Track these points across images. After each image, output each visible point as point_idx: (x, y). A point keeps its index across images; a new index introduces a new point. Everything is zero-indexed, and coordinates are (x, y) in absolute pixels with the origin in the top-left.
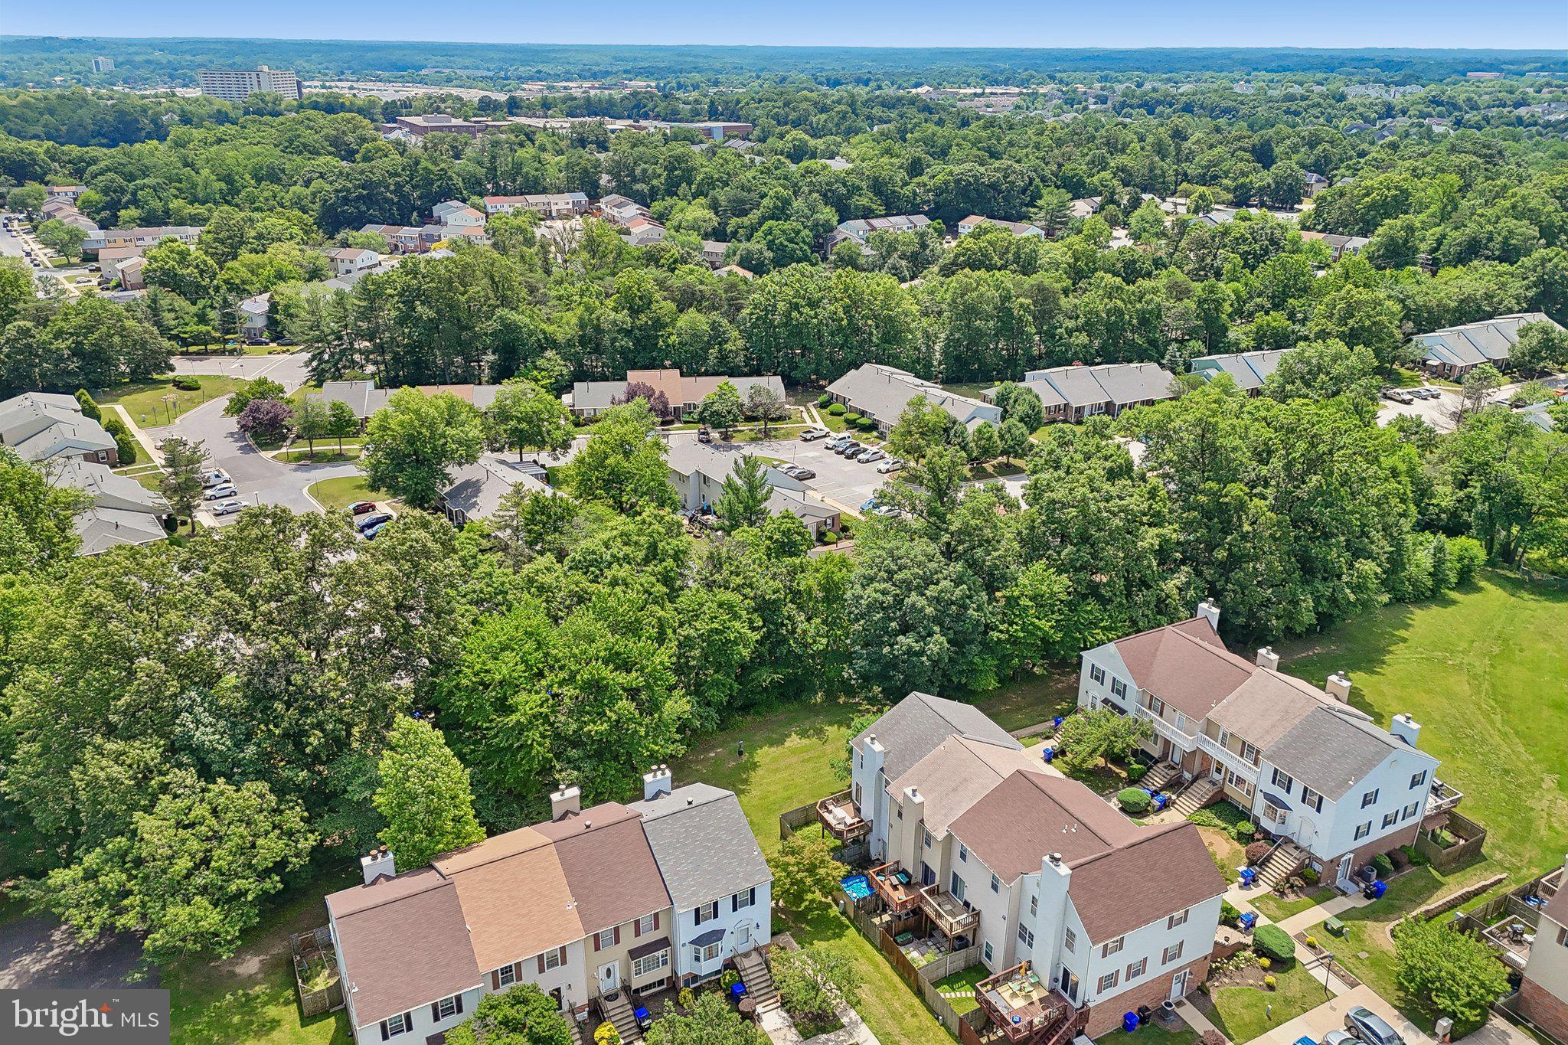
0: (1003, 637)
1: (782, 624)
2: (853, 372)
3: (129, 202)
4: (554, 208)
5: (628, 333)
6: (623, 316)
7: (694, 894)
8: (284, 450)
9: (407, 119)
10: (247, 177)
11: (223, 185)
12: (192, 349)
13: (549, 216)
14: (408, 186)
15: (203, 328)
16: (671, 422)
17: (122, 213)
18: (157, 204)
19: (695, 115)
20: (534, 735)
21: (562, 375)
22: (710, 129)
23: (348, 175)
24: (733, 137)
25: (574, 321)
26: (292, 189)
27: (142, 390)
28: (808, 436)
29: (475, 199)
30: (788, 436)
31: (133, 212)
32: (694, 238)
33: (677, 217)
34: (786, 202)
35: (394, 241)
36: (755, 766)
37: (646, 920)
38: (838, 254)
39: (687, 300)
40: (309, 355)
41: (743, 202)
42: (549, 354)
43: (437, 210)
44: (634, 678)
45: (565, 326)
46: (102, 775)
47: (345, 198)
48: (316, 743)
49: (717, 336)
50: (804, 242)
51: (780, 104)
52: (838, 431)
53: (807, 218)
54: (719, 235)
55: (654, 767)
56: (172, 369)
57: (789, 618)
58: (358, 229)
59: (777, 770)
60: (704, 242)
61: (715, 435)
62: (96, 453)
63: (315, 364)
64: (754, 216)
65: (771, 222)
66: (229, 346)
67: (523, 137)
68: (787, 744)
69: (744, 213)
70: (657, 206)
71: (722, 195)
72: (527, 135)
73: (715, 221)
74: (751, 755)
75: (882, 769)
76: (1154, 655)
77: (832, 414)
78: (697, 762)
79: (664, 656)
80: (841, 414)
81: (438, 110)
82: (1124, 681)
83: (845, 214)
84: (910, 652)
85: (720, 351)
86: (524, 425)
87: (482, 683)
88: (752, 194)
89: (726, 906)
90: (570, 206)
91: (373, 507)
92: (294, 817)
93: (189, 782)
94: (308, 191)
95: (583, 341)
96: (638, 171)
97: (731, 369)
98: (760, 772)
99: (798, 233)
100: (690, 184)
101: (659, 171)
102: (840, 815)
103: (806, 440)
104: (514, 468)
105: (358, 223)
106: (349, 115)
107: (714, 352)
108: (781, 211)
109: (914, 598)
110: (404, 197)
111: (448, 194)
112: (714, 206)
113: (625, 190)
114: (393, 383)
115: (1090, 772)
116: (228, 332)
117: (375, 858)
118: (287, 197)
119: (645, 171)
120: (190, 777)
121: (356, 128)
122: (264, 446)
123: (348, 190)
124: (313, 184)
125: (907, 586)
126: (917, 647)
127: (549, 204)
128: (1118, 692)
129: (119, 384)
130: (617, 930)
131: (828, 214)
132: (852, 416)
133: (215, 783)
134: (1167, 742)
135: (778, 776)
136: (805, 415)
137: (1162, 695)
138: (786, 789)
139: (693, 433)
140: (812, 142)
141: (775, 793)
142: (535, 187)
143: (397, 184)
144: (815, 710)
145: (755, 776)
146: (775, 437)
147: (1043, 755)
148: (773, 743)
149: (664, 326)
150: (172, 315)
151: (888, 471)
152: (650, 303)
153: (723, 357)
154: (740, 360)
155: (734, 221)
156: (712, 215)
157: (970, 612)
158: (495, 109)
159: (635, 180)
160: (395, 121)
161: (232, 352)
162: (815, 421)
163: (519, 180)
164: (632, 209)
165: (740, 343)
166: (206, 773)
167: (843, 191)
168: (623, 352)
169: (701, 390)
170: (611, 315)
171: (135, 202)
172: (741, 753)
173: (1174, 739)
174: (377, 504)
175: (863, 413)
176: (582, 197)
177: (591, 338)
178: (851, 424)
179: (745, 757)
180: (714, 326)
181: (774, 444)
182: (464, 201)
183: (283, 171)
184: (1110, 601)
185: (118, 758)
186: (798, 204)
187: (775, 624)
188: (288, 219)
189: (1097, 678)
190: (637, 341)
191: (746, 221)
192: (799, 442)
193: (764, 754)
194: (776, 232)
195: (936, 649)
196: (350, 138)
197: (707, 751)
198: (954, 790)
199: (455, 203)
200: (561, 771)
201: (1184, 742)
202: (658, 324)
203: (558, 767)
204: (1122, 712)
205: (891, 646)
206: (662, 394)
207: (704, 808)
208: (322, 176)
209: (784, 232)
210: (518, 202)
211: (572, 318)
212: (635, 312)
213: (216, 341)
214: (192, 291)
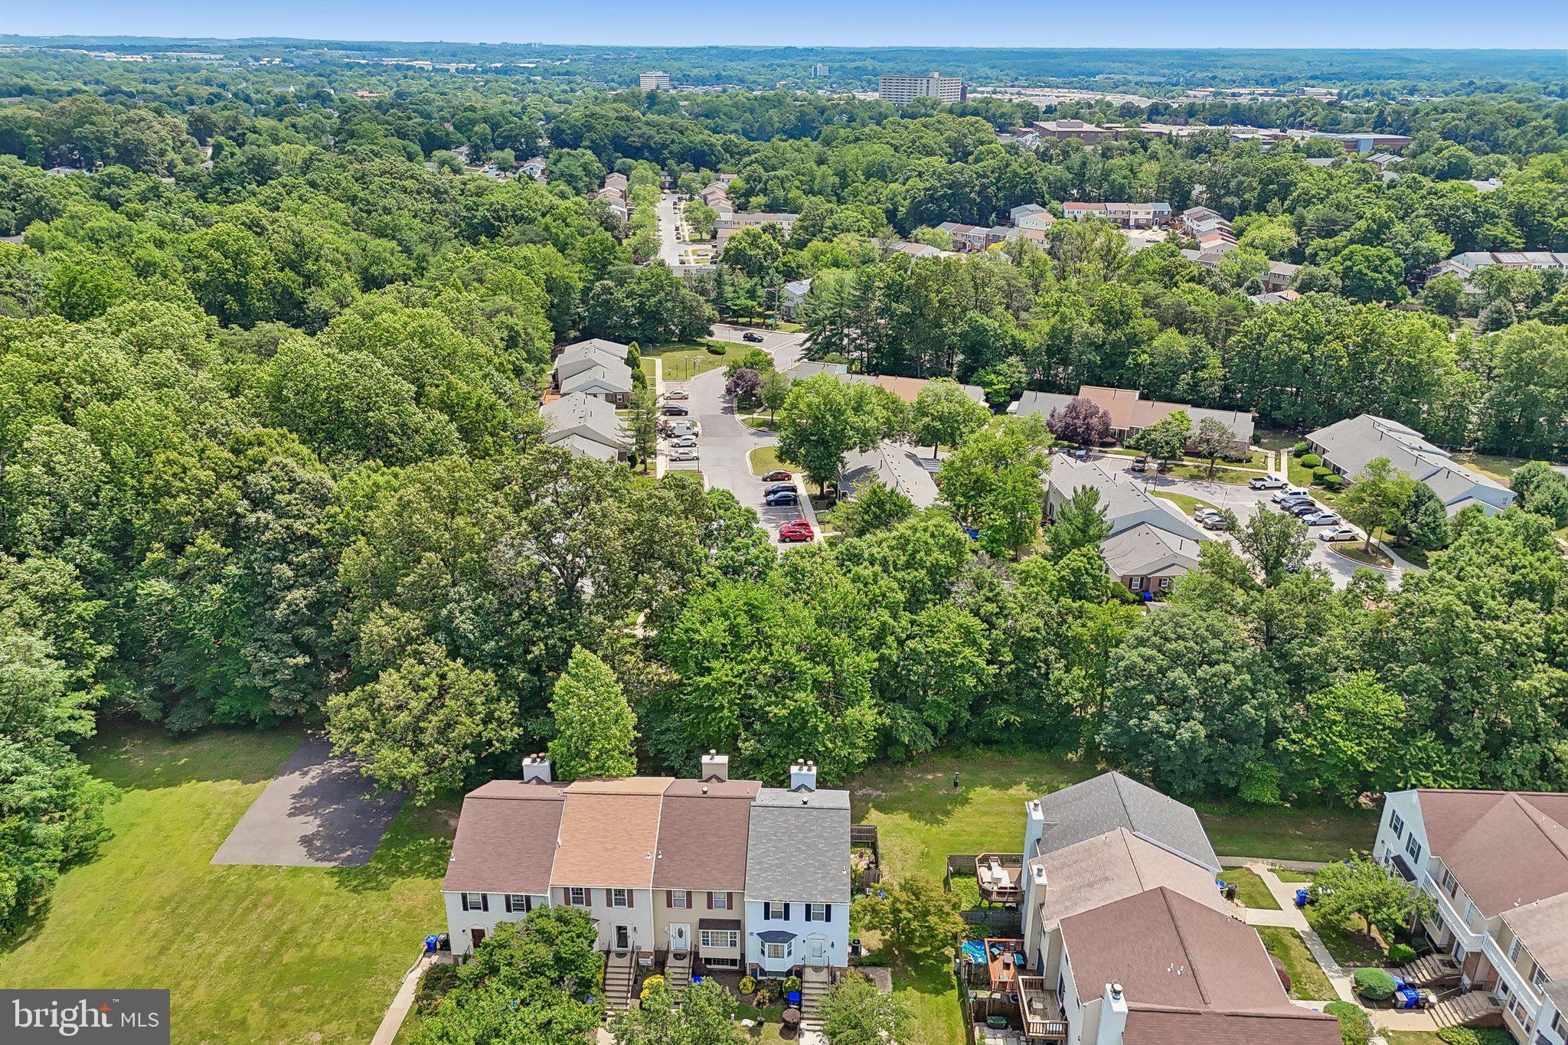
0: (1293, 748)
1: (1035, 666)
2: (1347, 421)
3: (760, 191)
4: (1133, 217)
5: (1098, 348)
6: (1098, 330)
7: (766, 888)
8: (755, 415)
9: (1042, 124)
10: (859, 173)
11: (837, 180)
12: (741, 320)
13: (1126, 224)
14: (994, 188)
15: (750, 303)
16: (1112, 445)
17: (753, 199)
18: (781, 193)
19: (1358, 125)
20: (720, 700)
21: (1019, 382)
22: (1357, 141)
23: (940, 175)
24: (1381, 151)
25: (1047, 329)
26: (892, 185)
27: (683, 349)
28: (1258, 484)
29: (1055, 204)
30: (1236, 480)
31: (761, 199)
32: (1261, 257)
33: (1251, 234)
34: (1385, 225)
35: (962, 240)
36: (966, 801)
37: (720, 896)
38: (1431, 288)
39: (1180, 321)
40: (806, 336)
41: (1335, 222)
42: (1013, 360)
43: (1015, 213)
44: (822, 671)
45: (1036, 333)
46: (375, 630)
47: (931, 196)
48: (537, 653)
49: (1196, 362)
50: (1390, 272)
51: (1464, 116)
52: (1299, 484)
53: (1407, 245)
54: (1296, 256)
55: (801, 761)
56: (711, 334)
57: (1046, 662)
58: (934, 227)
59: (986, 813)
60: (1271, 263)
61: (1153, 465)
62: (615, 394)
63: (808, 344)
64: (1340, 240)
65: (1358, 247)
66: (769, 321)
67: (1136, 144)
68: (1011, 791)
69: (1330, 234)
70: (1239, 221)
71: (1310, 215)
72: (1141, 142)
73: (1295, 240)
74: (968, 791)
75: (1038, 840)
76: (1473, 822)
77: (1304, 465)
78: (911, 779)
79: (867, 660)
80: (1311, 467)
81: (1076, 116)
82: (1419, 841)
83: (1465, 242)
84: (1156, 730)
85: (1193, 377)
86: (937, 424)
87: (690, 640)
88: (1349, 215)
89: (797, 912)
90: (1150, 216)
91: (789, 477)
92: (506, 709)
93: (437, 656)
94: (904, 189)
95: (1051, 351)
96: (1233, 184)
97: (1202, 398)
98: (968, 808)
99: (1384, 261)
100: (1283, 200)
101: (1255, 184)
102: (997, 876)
103: (1254, 488)
104: (919, 464)
105: (934, 221)
106: (974, 119)
107: (1186, 378)
108: (1375, 235)
109: (1178, 674)
110: (987, 199)
111: (1028, 197)
112: (1299, 226)
113: (1215, 204)
114: (873, 370)
115: (1346, 935)
116: (770, 308)
117: (534, 761)
118: (885, 192)
119: (1241, 183)
120: (440, 652)
121: (977, 130)
122: (741, 409)
123: (935, 190)
124: (910, 182)
125: (1176, 658)
126: (1166, 728)
127: (1128, 212)
128: (1412, 852)
129: (667, 341)
130: (689, 894)
131: (1439, 242)
132: (1321, 470)
133: (454, 660)
134: (1452, 937)
135: (983, 819)
136: (1271, 462)
137: (1458, 875)
138: (984, 834)
139: (1129, 459)
140: (1474, 159)
141: (970, 834)
142: (1119, 195)
143: (983, 184)
144: (1063, 766)
145: (959, 812)
146: (1220, 479)
147: (1295, 896)
148: (997, 785)
149: (1138, 344)
150: (731, 289)
151: (1332, 539)
152: (1130, 317)
153: (1194, 386)
154: (1216, 390)
155: (1318, 242)
156: (1292, 235)
157: (1246, 707)
158: (1136, 114)
159: (1228, 193)
160: (1032, 126)
161: (767, 327)
162: (1278, 469)
163: (1106, 186)
164: (1214, 222)
165: (1220, 373)
166: (453, 654)
167: (1470, 216)
168: (1090, 365)
169: (1154, 415)
170: (1085, 327)
171: (764, 191)
172: (956, 785)
173: (1460, 936)
174: (794, 476)
175: (1337, 470)
176: (1166, 208)
177: (1058, 349)
178: (1319, 480)
179: (959, 790)
180: (1195, 351)
181: (1215, 486)
182: (1043, 205)
183: (890, 169)
184: (1458, 743)
185: (390, 621)
186: (1399, 228)
187: (1026, 663)
188: (863, 213)
189: (1396, 829)
190: (1106, 357)
191: (1330, 243)
192: (1246, 488)
193: (982, 794)
194: (1358, 258)
195: (1187, 735)
196: (969, 141)
197: (926, 771)
198: (1090, 885)
199: (1034, 206)
200: (746, 740)
201: (1468, 940)
202: (1134, 341)
203: (743, 736)
204: (1409, 876)
205: (1141, 719)
206: (1105, 414)
207: (815, 813)
208: (920, 175)
209: (1367, 258)
210: (1096, 210)
211: (1044, 326)
212: (1111, 325)
213: (760, 315)
214: (755, 269)
